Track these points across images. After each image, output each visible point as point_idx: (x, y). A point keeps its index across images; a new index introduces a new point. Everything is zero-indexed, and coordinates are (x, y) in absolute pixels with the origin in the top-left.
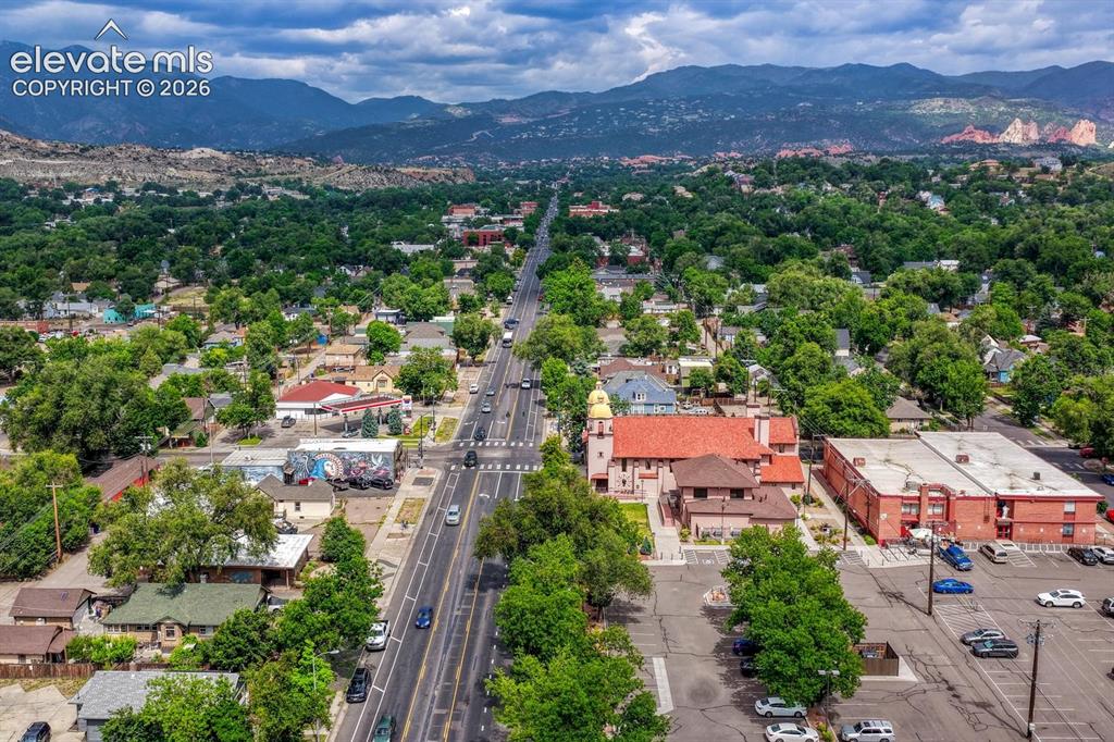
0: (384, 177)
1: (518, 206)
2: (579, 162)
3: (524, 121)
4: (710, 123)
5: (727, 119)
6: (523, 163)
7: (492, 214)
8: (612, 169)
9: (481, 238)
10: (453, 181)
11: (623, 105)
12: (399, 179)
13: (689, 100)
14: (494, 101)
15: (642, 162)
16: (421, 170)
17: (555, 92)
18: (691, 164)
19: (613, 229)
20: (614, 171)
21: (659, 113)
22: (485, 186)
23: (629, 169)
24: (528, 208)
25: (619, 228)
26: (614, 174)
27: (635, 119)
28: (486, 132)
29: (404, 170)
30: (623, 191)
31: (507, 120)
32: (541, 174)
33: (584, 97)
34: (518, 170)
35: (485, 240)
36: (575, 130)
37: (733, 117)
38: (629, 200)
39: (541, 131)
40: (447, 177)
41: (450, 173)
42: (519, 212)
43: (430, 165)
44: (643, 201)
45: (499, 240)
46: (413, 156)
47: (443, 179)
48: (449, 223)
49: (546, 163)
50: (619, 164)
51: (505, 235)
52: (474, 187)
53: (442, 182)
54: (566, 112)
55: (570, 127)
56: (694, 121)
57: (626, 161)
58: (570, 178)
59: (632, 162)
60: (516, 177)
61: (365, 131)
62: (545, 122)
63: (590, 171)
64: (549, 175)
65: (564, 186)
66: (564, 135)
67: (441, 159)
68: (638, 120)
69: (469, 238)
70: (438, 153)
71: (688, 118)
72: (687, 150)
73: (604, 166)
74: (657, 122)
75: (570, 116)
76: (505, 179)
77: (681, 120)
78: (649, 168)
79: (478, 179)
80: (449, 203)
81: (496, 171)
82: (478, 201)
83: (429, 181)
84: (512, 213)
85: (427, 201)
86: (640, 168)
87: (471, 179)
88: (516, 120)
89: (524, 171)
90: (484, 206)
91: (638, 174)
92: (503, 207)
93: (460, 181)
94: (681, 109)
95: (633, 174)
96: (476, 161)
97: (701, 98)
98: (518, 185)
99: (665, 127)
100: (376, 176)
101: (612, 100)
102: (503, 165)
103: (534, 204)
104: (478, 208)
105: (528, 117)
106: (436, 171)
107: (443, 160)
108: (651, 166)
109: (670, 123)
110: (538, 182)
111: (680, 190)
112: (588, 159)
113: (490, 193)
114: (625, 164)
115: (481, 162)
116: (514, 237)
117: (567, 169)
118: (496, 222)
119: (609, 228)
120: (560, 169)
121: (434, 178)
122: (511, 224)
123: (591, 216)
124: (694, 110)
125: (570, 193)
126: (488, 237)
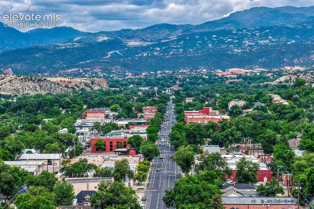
0: (37, 85)
1: (141, 111)
2: (185, 74)
3: (145, 44)
4: (278, 46)
5: (290, 43)
6: (144, 74)
7: (118, 118)
8: (210, 79)
9: (108, 144)
10: (91, 87)
11: (215, 33)
12: (49, 86)
13: (262, 30)
14: (123, 30)
15: (232, 73)
16: (67, 80)
17: (166, 24)
18: (269, 75)
19: (230, 138)
20: (212, 80)
21: (241, 38)
22: (115, 92)
23: (223, 79)
24: (149, 113)
25: (236, 137)
26: (212, 83)
27: (223, 42)
28: (118, 52)
29: (53, 79)
30: (227, 98)
31: (132, 43)
32: (157, 82)
33: (187, 28)
34: (140, 79)
35: (111, 146)
36: (181, 50)
37: (293, 41)
38: (235, 107)
39: (157, 51)
40: (86, 84)
41: (89, 82)
42: (142, 117)
43: (75, 75)
44: (245, 107)
45: (125, 146)
46: (63, 69)
47: (83, 86)
48: (81, 127)
49: (161, 74)
50: (215, 75)
51: (130, 143)
52: (107, 93)
53: (82, 89)
54: (173, 38)
55: (177, 49)
56: (266, 45)
57: (220, 73)
58: (181, 86)
59: (225, 74)
60: (139, 84)
61: (30, 51)
62: (160, 45)
63: (195, 81)
64: (164, 83)
65: (177, 93)
66: (174, 54)
67: (84, 71)
68: (226, 43)
69: (96, 145)
70: (82, 67)
71: (262, 42)
72: (263, 65)
73: (204, 76)
74: (239, 45)
75: (178, 40)
76: (131, 86)
77: (257, 44)
78: (238, 78)
79: (110, 86)
80: (85, 107)
81: (124, 79)
82: (108, 105)
83: (72, 88)
84: (136, 117)
85: (66, 106)
86: (231, 78)
87: (105, 86)
88: (138, 43)
89: (145, 80)
90: (113, 110)
91: (231, 83)
92: (129, 112)
93: (96, 88)
94: (256, 35)
95: (227, 82)
96: (110, 72)
97: (270, 28)
98: (141, 90)
99: (245, 49)
100: (31, 84)
101: (207, 30)
102: (129, 75)
103: (154, 109)
104: (108, 112)
105: (148, 41)
106: (78, 80)
107: (86, 72)
108: (239, 76)
109: (249, 46)
110: (156, 88)
111: (277, 98)
112: (192, 71)
113: (118, 98)
114: (220, 75)
115: (114, 73)
116: (138, 145)
117: (177, 79)
118: (122, 127)
119: (227, 136)
120: (171, 78)
121: (76, 85)
122: (136, 129)
123: (206, 122)
124: (266, 36)
125: (183, 99)
126: (114, 144)
